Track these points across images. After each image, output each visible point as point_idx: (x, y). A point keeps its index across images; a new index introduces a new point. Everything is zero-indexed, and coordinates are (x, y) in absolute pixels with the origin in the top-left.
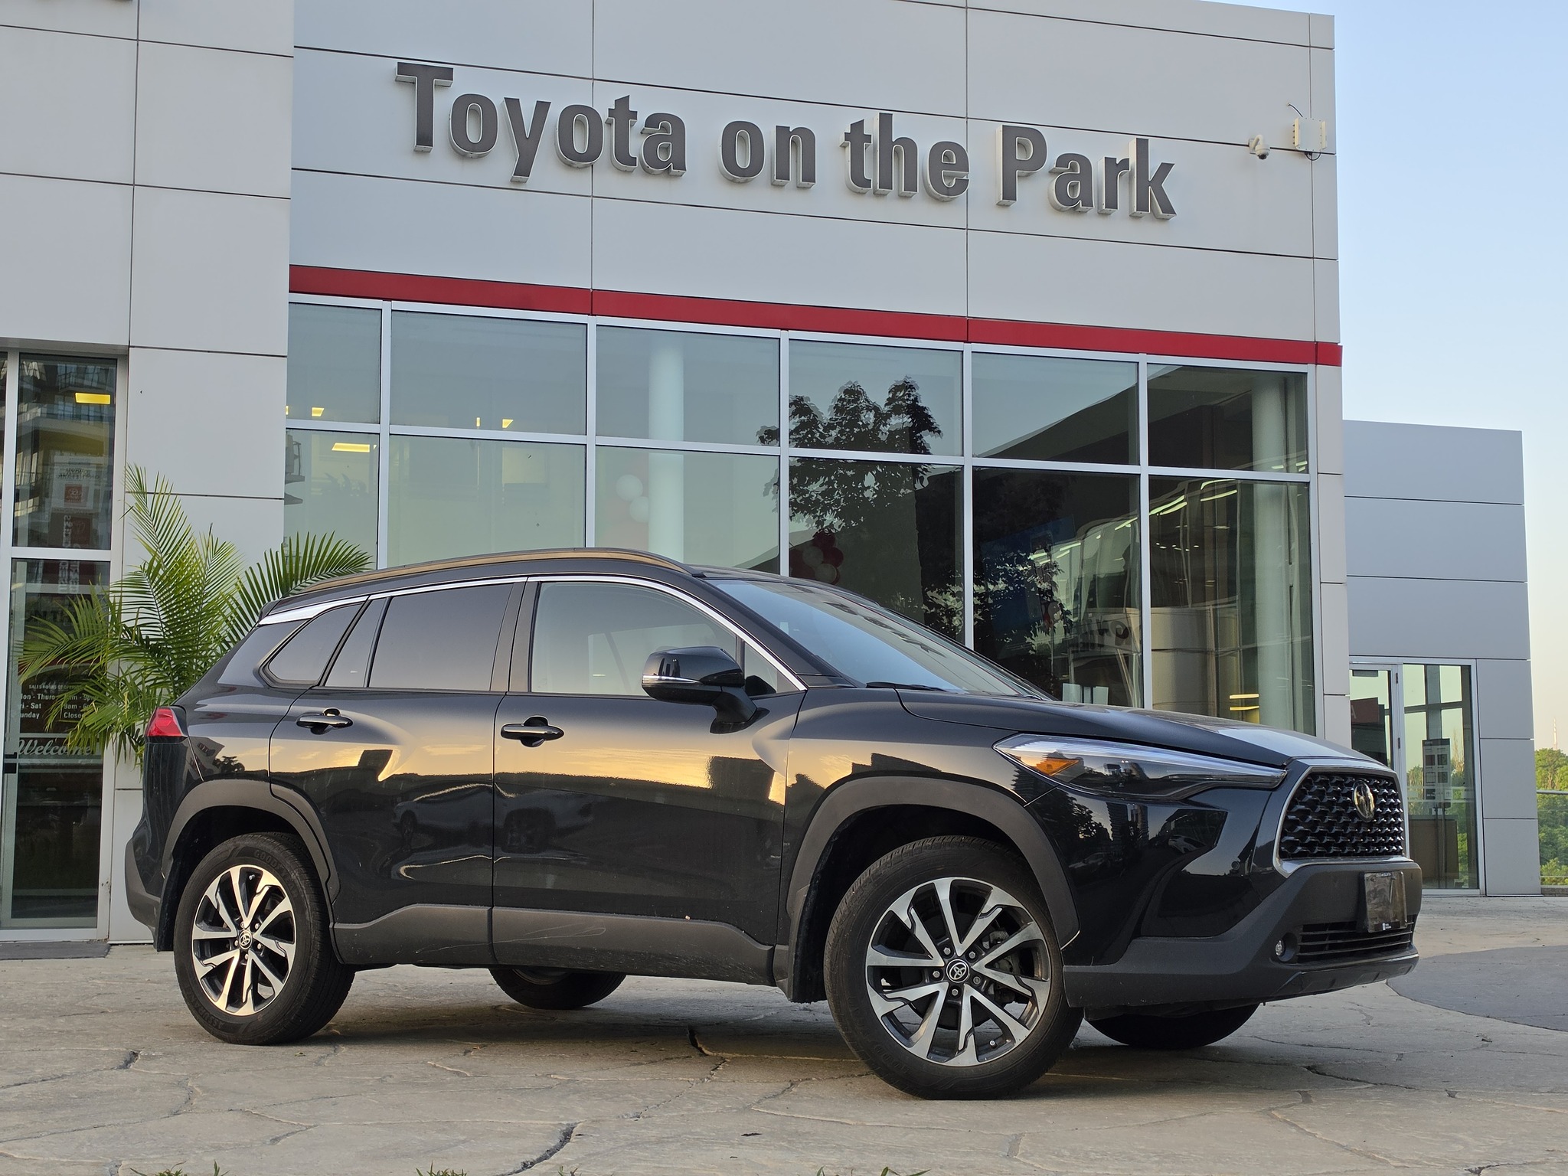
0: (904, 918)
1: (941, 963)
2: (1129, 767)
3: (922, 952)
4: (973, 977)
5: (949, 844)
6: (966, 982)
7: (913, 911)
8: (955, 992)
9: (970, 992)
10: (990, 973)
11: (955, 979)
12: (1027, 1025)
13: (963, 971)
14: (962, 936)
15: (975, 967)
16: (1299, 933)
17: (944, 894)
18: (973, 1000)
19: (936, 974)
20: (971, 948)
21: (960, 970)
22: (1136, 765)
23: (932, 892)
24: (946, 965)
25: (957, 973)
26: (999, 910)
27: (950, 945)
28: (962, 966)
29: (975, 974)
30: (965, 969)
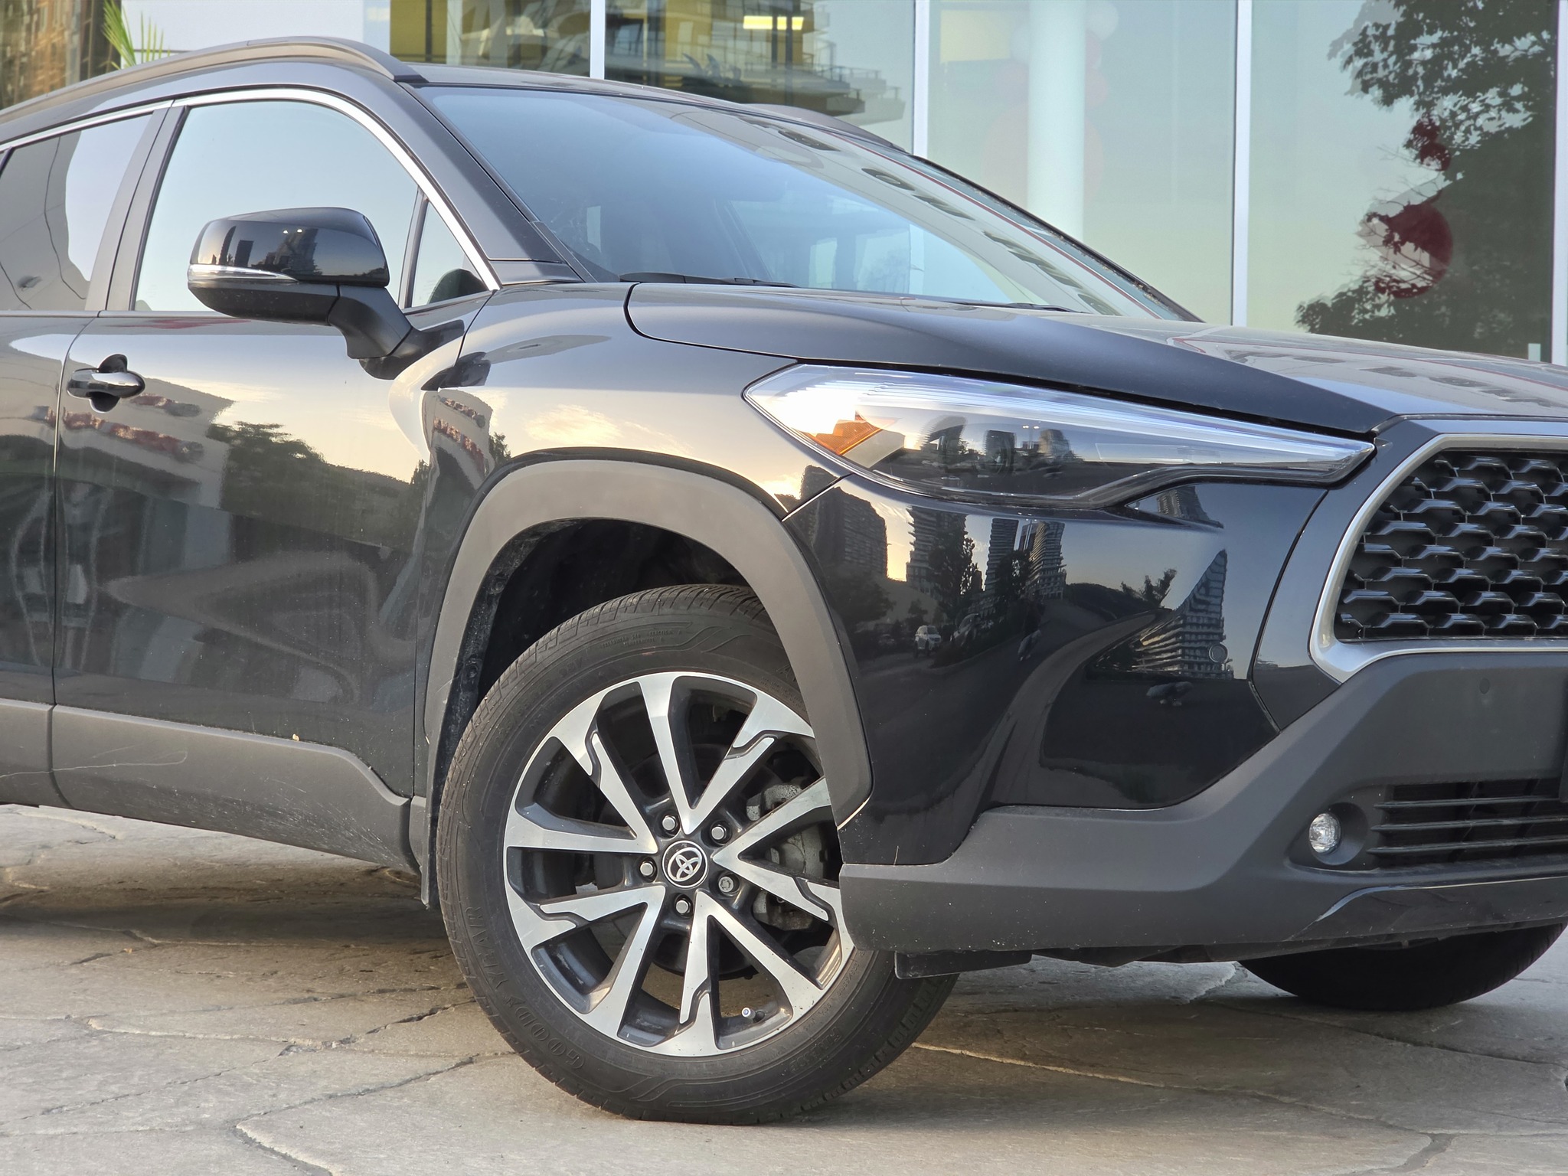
0: (579, 753)
1: (651, 846)
2: (1037, 439)
3: (615, 823)
4: (714, 881)
5: (673, 603)
6: (701, 886)
7: (596, 740)
8: (682, 906)
9: (707, 908)
10: (749, 872)
11: (679, 879)
12: (818, 979)
13: (694, 865)
14: (694, 793)
15: (718, 857)
16: (1374, 805)
17: (659, 709)
18: (714, 926)
19: (646, 869)
20: (714, 819)
21: (688, 863)
22: (1057, 435)
23: (635, 702)
24: (660, 853)
25: (682, 868)
26: (768, 742)
27: (672, 810)
28: (694, 855)
29: (720, 872)
30: (699, 860)
